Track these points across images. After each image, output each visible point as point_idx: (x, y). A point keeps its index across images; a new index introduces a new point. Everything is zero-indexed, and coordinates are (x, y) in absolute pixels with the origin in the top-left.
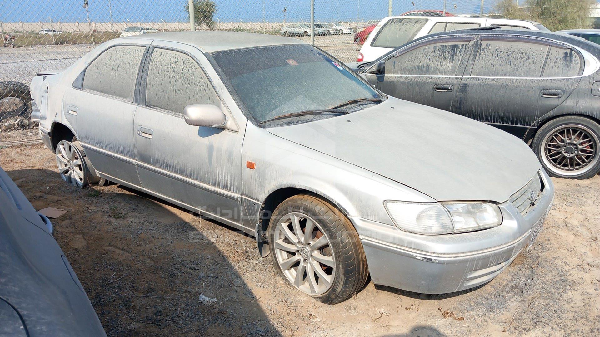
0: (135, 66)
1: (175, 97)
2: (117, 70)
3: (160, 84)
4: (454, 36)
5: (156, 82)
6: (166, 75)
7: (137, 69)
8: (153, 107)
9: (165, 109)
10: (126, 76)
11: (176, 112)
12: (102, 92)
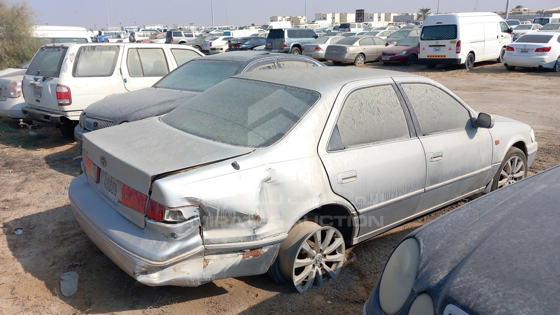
0: (395, 104)
1: (442, 119)
2: (379, 113)
3: (427, 112)
4: (262, 60)
5: (424, 112)
6: (427, 104)
7: (399, 106)
8: (429, 134)
9: (438, 131)
10: (392, 116)
11: (446, 130)
12: (373, 141)
